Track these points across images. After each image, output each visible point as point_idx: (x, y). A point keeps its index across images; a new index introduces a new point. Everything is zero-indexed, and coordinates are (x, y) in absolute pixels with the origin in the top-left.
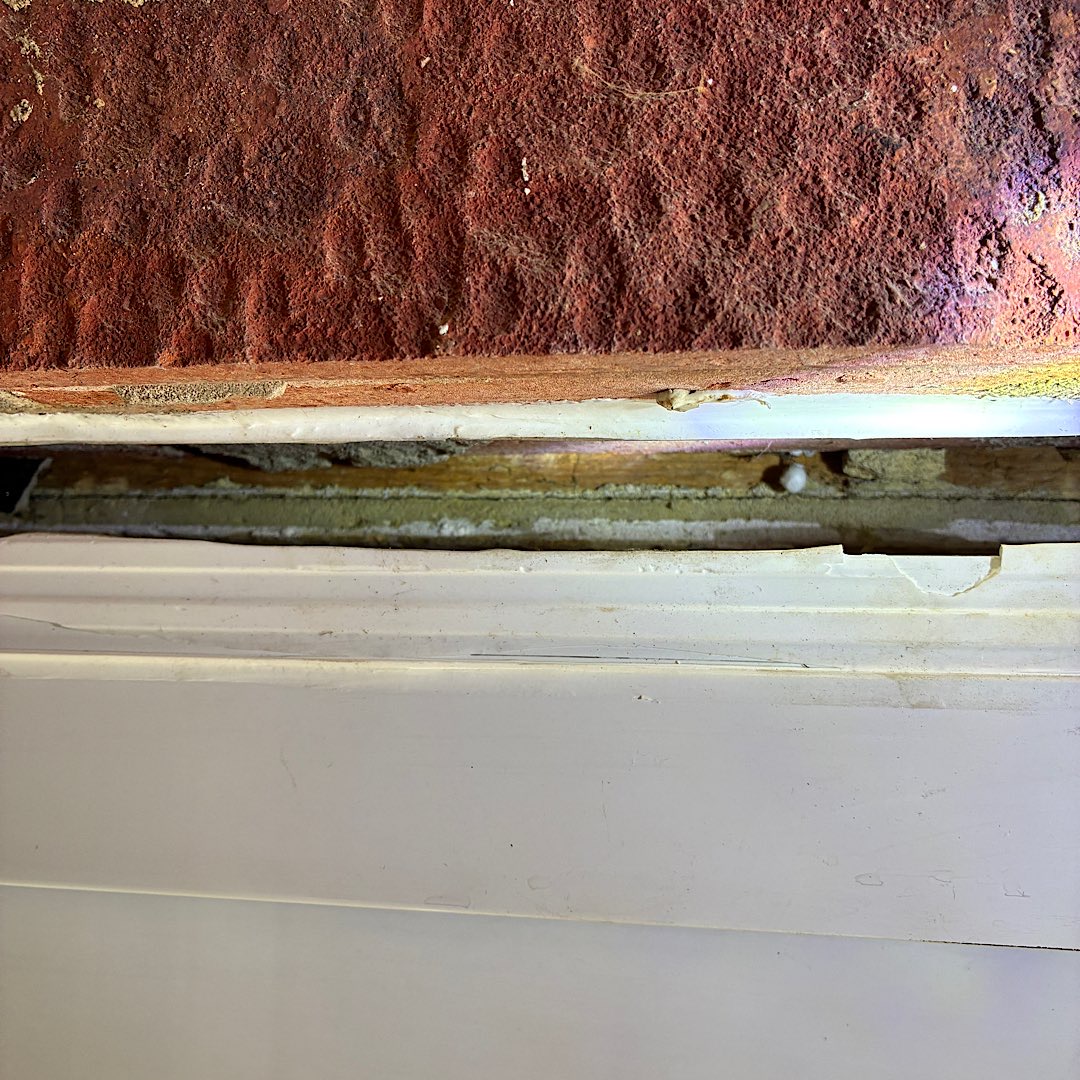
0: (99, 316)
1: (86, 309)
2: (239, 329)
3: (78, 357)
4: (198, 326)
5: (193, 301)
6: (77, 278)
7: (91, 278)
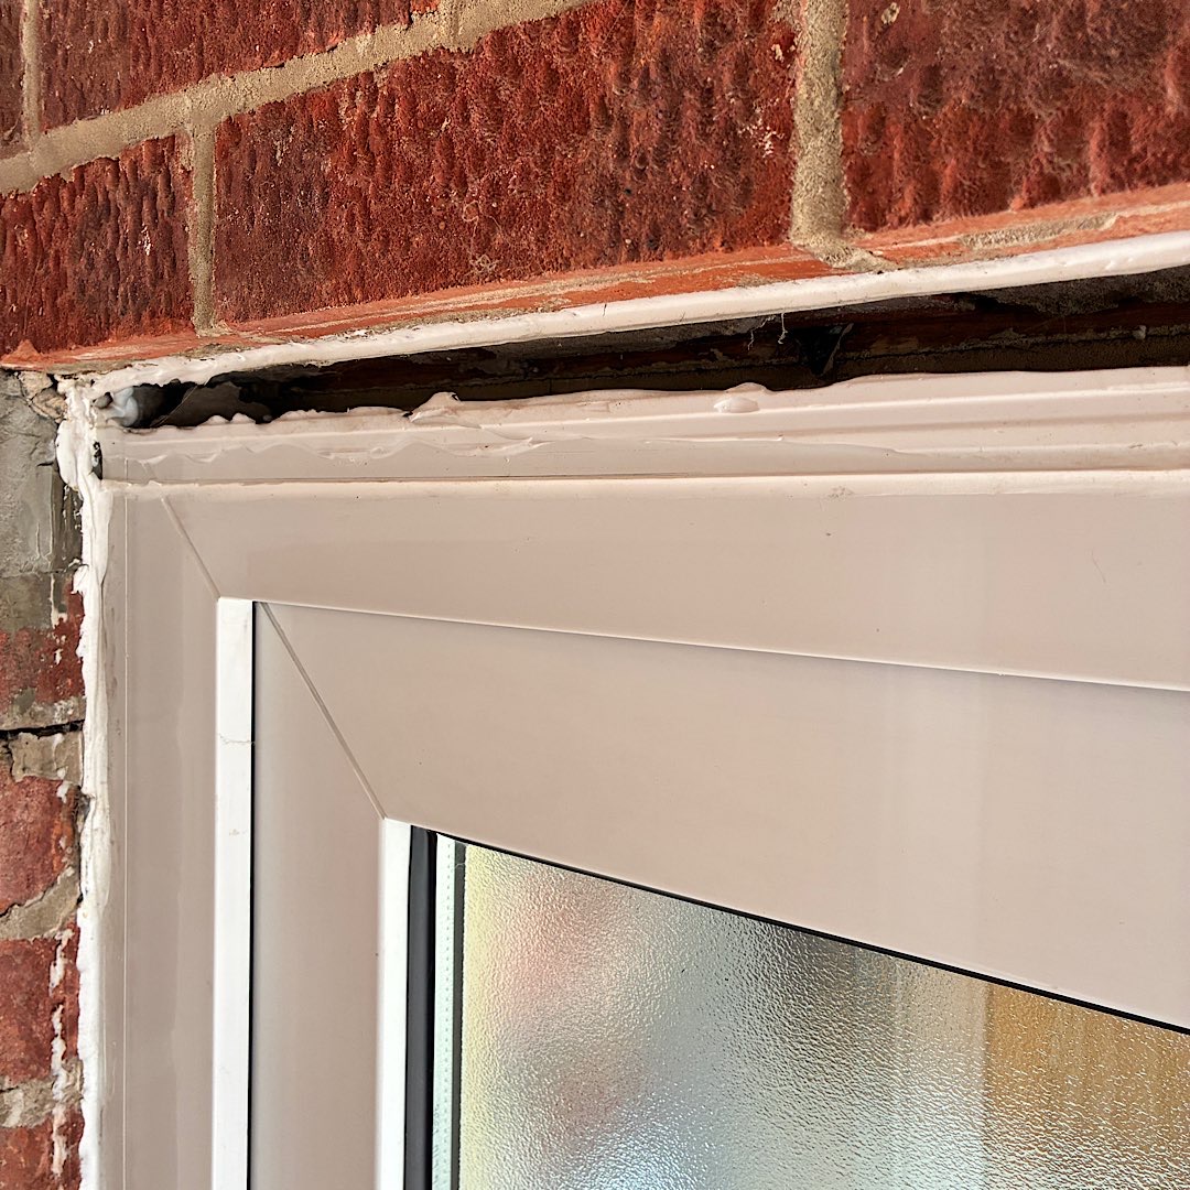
0: (958, 176)
1: (948, 171)
2: (1084, 168)
3: (941, 212)
4: (1046, 171)
5: (1042, 150)
6: (939, 146)
7: (951, 144)
